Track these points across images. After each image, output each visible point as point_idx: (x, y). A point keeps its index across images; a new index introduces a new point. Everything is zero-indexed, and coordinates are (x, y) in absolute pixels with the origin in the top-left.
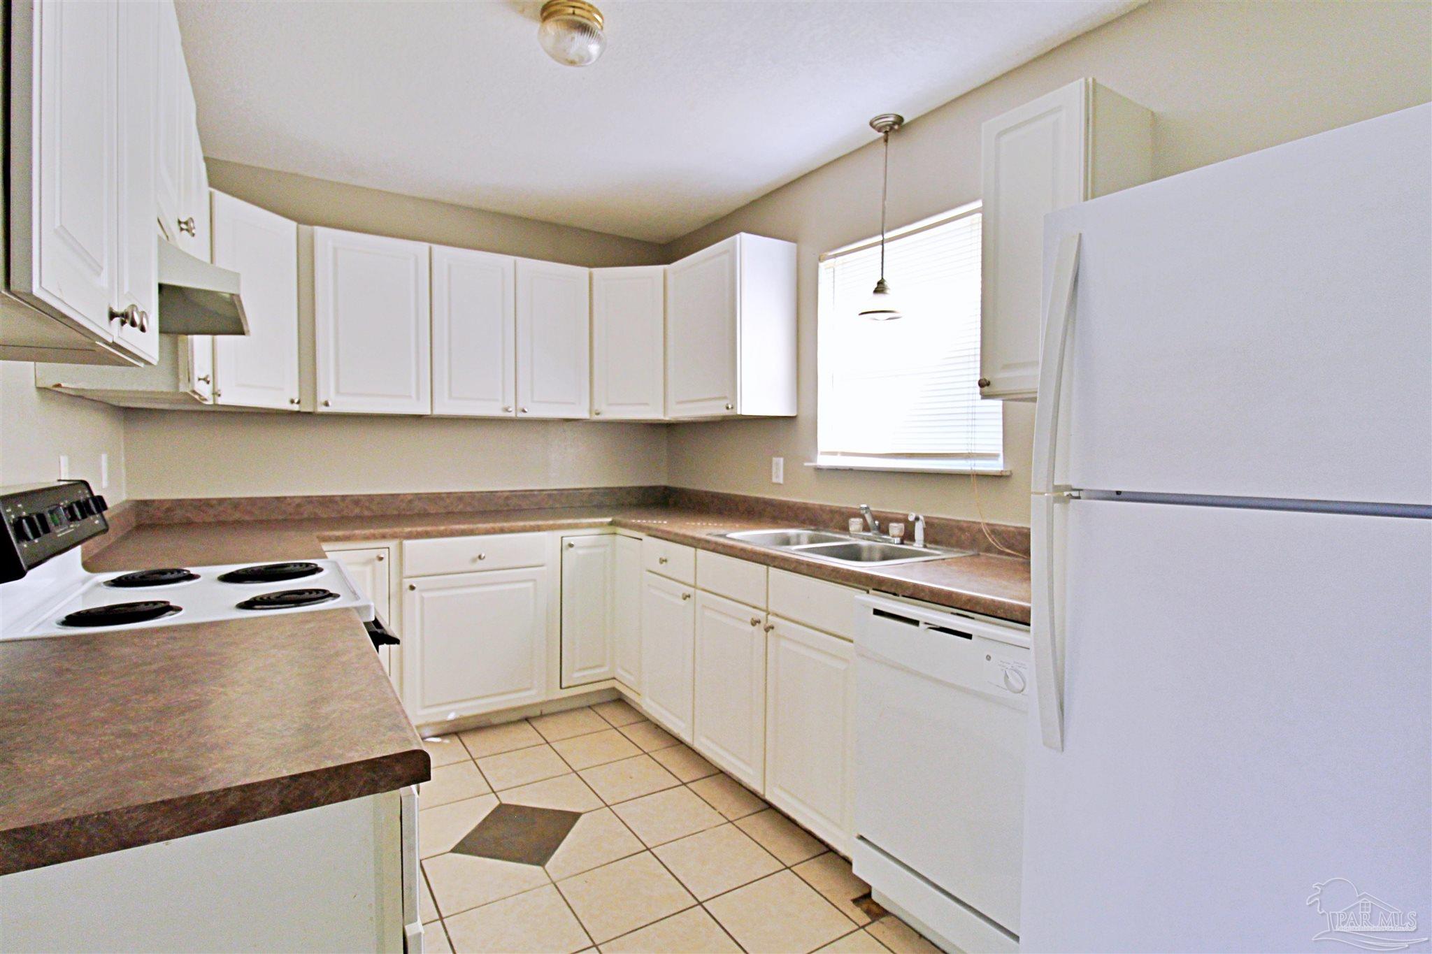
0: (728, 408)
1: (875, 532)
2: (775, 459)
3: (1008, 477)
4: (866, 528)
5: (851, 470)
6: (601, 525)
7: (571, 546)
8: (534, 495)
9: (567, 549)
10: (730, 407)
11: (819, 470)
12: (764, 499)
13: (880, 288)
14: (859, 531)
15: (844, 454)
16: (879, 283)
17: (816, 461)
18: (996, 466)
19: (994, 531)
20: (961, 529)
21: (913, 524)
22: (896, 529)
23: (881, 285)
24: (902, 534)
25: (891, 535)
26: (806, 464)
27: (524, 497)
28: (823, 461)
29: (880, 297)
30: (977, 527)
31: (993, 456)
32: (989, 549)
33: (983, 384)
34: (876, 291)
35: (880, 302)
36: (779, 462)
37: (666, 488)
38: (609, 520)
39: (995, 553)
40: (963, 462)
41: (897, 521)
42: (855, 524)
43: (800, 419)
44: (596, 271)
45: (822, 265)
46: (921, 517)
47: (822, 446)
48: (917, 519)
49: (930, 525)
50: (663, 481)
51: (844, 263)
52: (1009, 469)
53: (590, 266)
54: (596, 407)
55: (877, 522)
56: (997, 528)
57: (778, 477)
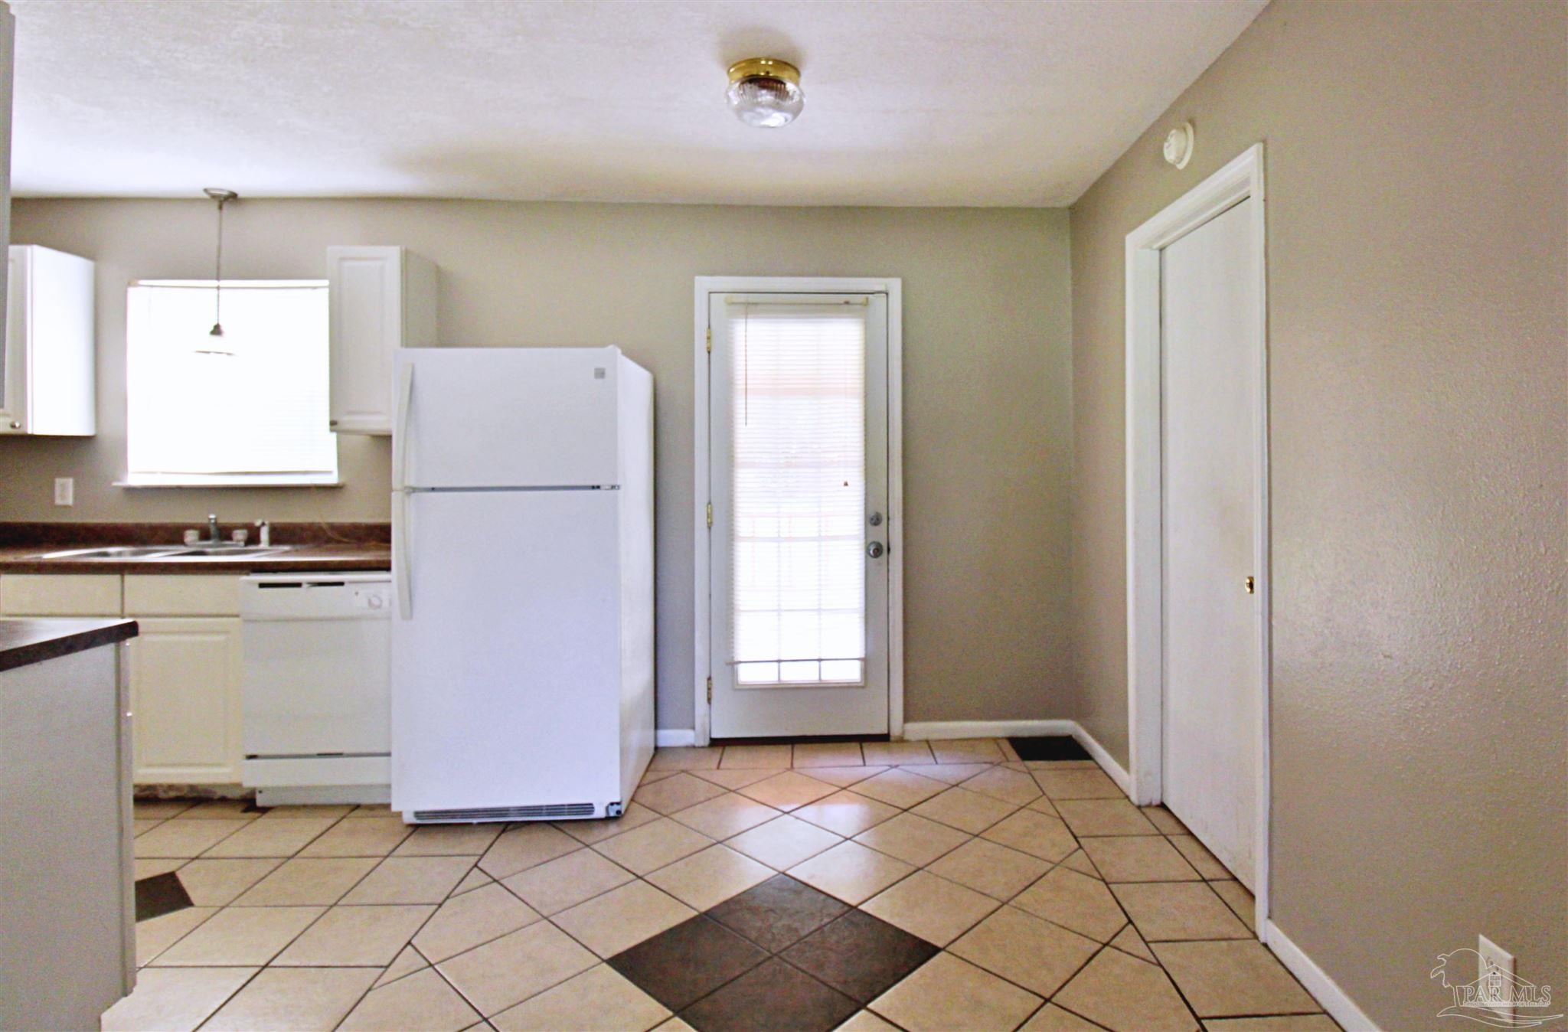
0: (14, 427)
1: (215, 540)
2: (59, 480)
3: (340, 487)
4: (205, 537)
10: (17, 425)
11: (131, 491)
13: (217, 331)
14: (196, 541)
15: (165, 473)
16: (215, 327)
17: (124, 481)
18: (332, 479)
20: (303, 529)
21: (258, 529)
22: (240, 535)
23: (217, 329)
24: (247, 538)
25: (235, 540)
28: (134, 479)
29: (216, 338)
30: (317, 526)
31: (329, 472)
33: (333, 423)
34: (211, 334)
35: (216, 344)
36: (65, 483)
39: (333, 543)
40: (302, 477)
41: (240, 528)
42: (191, 536)
43: (101, 439)
46: (265, 524)
47: (132, 467)
48: (262, 525)
49: (275, 529)
52: (343, 480)
56: (335, 525)
57: (66, 500)
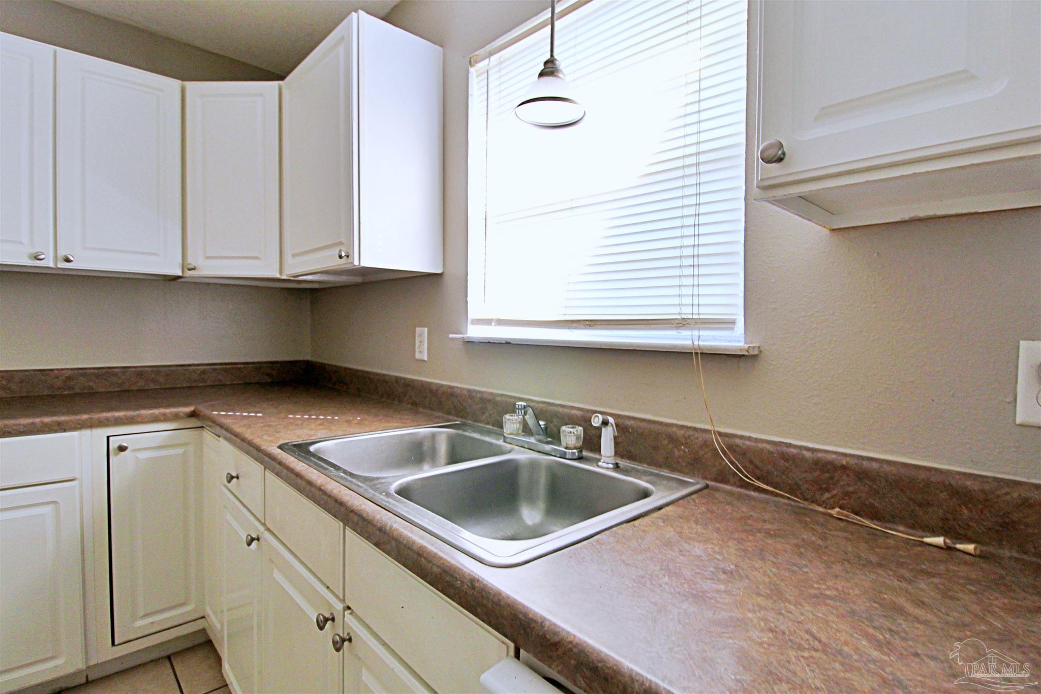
0: (341, 257)
1: (538, 437)
2: (418, 330)
3: (754, 357)
4: (526, 430)
5: (508, 344)
6: (176, 417)
7: (122, 449)
8: (116, 375)
9: (116, 454)
10: (343, 254)
11: (468, 344)
12: (405, 379)
13: (549, 69)
14: (518, 434)
15: (501, 322)
16: (546, 63)
17: (466, 333)
18: (732, 340)
19: (733, 446)
20: (672, 439)
21: (598, 430)
22: (571, 435)
23: (550, 65)
24: (580, 444)
25: (564, 444)
26: (451, 336)
27: (98, 376)
28: (475, 332)
29: (548, 80)
30: (702, 437)
31: (729, 324)
32: (723, 477)
34: (541, 75)
35: (549, 87)
36: (423, 332)
37: (307, 362)
38: (191, 409)
39: (734, 484)
40: (673, 333)
41: (572, 421)
42: (512, 423)
43: (446, 277)
44: (190, 85)
45: (472, 70)
46: (611, 420)
47: (472, 314)
48: (605, 423)
49: (623, 429)
50: (305, 354)
51: (500, 63)
52: (754, 345)
53: (183, 79)
54: (191, 261)
55: (542, 423)
56: (738, 441)
57: (422, 353)
